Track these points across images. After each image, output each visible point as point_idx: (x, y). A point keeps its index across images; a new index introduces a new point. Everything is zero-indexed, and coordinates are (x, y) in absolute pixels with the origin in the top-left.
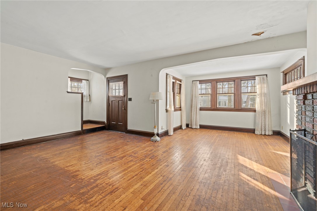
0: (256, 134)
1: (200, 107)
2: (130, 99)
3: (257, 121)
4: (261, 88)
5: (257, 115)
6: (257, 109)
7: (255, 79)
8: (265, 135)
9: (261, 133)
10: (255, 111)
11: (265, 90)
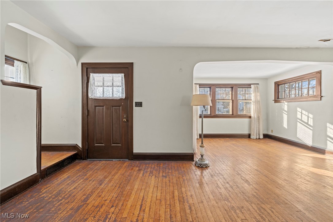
0: (252, 138)
1: (200, 115)
2: (139, 104)
3: (253, 127)
4: (256, 96)
5: (253, 121)
6: (252, 115)
7: (251, 88)
8: (259, 138)
9: (259, 137)
10: (250, 117)
11: (259, 98)
